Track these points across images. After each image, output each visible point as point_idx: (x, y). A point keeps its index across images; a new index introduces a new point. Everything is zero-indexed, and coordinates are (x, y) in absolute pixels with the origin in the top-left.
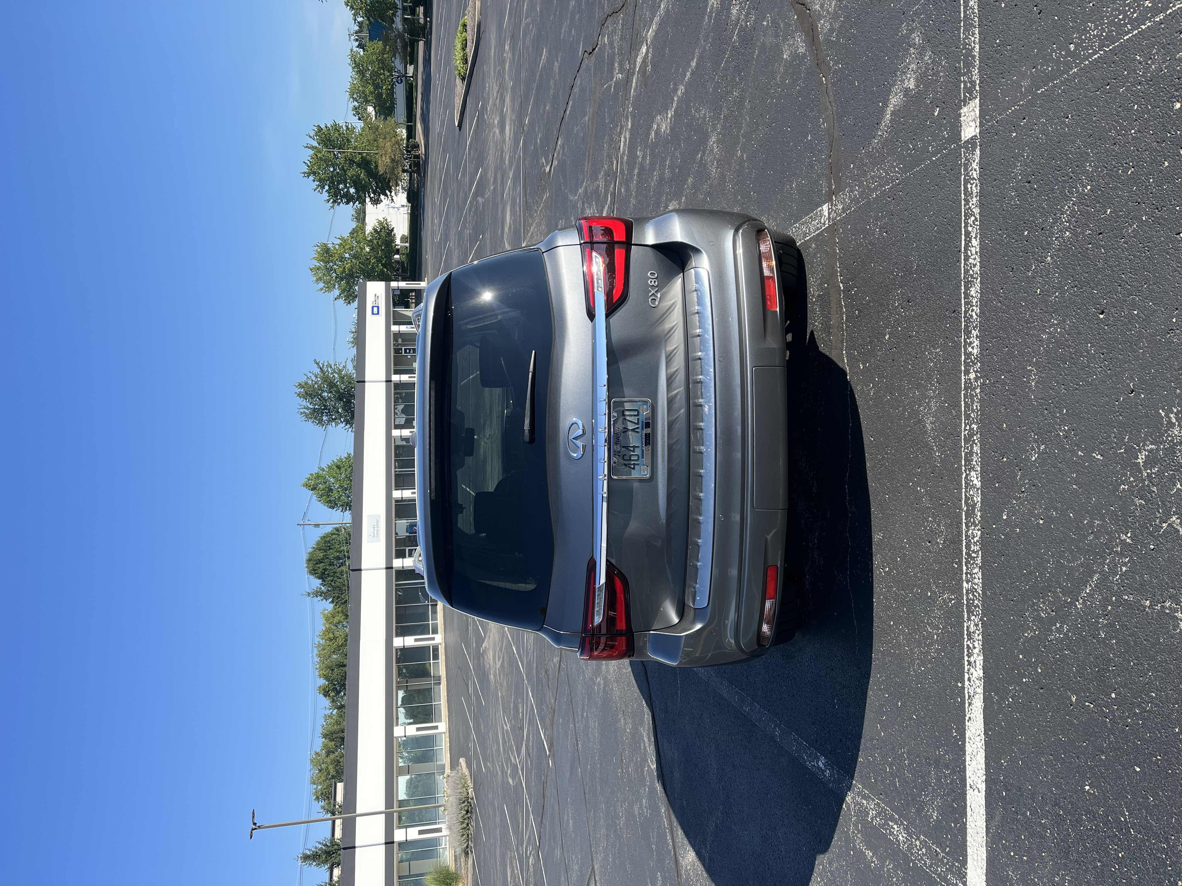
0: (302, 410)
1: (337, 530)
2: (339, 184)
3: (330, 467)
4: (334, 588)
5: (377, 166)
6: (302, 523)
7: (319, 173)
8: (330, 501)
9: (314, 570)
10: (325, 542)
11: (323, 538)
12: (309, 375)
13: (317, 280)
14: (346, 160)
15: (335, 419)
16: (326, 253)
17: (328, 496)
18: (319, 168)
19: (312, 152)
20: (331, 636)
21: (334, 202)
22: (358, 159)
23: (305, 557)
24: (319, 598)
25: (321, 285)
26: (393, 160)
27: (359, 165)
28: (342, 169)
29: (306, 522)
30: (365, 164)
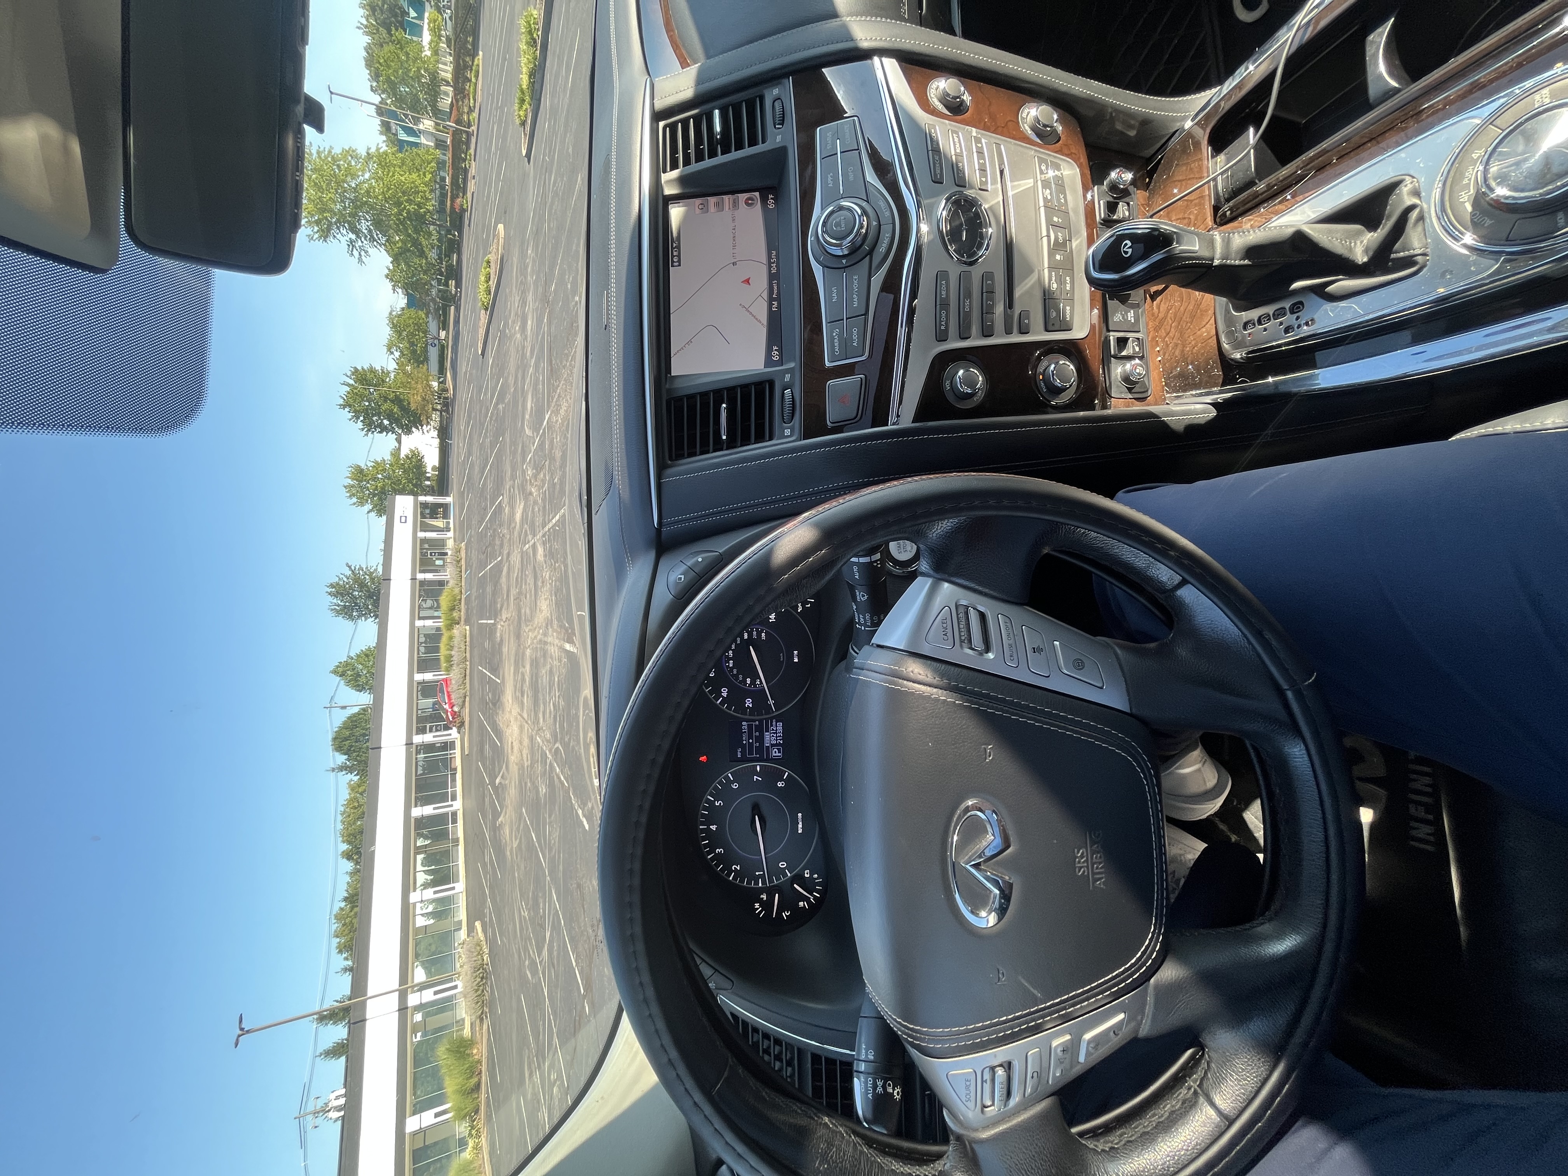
0: (333, 607)
1: (364, 710)
2: (373, 415)
3: (358, 656)
4: (360, 762)
5: (409, 403)
6: (329, 705)
7: (354, 406)
8: (358, 686)
9: (340, 747)
10: (352, 722)
11: (349, 718)
12: (342, 576)
13: (350, 496)
14: (381, 397)
15: (366, 614)
16: (359, 474)
17: (357, 681)
18: (354, 402)
19: (348, 389)
20: (356, 804)
21: (369, 430)
22: (392, 396)
23: (330, 736)
24: (344, 772)
25: (354, 500)
26: (424, 399)
27: (392, 401)
28: (376, 403)
29: (334, 705)
30: (398, 401)
